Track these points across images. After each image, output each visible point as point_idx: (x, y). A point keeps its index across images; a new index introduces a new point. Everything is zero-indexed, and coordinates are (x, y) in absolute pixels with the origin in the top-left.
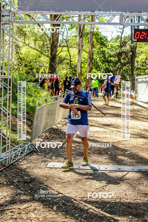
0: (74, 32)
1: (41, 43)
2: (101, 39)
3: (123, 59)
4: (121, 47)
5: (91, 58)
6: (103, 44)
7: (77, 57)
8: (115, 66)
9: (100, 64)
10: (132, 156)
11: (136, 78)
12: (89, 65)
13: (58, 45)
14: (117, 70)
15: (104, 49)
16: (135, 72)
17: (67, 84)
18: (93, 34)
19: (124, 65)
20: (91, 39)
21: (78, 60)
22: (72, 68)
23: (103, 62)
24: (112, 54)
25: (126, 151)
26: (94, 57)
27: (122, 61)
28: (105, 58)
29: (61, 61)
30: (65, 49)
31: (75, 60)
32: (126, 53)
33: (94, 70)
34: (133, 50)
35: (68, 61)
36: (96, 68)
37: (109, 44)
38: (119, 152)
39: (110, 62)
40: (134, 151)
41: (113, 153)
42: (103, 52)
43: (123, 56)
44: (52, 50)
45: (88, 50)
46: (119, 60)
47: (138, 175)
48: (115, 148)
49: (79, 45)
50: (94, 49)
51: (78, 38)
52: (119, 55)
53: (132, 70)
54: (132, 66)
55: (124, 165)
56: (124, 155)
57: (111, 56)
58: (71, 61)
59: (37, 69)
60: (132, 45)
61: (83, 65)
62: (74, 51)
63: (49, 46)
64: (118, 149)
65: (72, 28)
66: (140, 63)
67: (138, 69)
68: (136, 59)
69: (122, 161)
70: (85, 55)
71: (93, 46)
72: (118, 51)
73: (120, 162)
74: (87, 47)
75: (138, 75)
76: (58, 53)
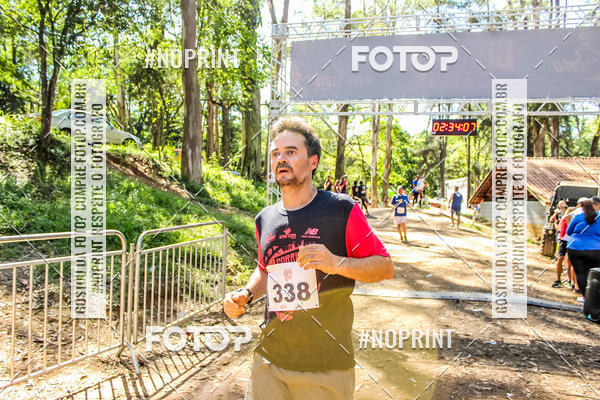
0: (368, 126)
1: (327, 140)
2: (401, 134)
3: (431, 158)
4: (427, 143)
5: (389, 158)
6: (403, 140)
7: (371, 156)
8: (420, 167)
9: (401, 165)
10: (435, 280)
11: (446, 182)
12: (387, 166)
13: (347, 143)
14: (421, 173)
15: (406, 146)
16: (445, 175)
17: (357, 190)
18: (390, 127)
19: (430, 166)
20: (389, 134)
21: (373, 162)
22: (364, 171)
23: (405, 163)
24: (415, 152)
25: (428, 273)
26: (393, 156)
27: (429, 161)
28: (407, 158)
29: (351, 162)
30: (356, 147)
31: (369, 161)
32: (433, 151)
33: (393, 173)
34: (443, 147)
35: (360, 163)
36: (396, 171)
37: (412, 141)
38: (418, 275)
39: (414, 162)
40: (438, 274)
41: (411, 275)
42: (405, 151)
43: (430, 155)
44: (339, 149)
45: (385, 148)
46: (425, 160)
47: (440, 303)
48: (415, 270)
49: (373, 142)
50: (392, 147)
51: (372, 133)
52: (425, 153)
53: (442, 172)
54: (442, 166)
55: (423, 290)
56: (425, 279)
57: (414, 155)
58: (364, 162)
59: (322, 173)
60: (441, 141)
61: (378, 167)
62: (367, 150)
63: (336, 143)
64: (417, 271)
65: (365, 121)
66: (452, 164)
67: (449, 171)
68: (447, 158)
69: (422, 285)
70: (381, 155)
71: (391, 143)
72: (423, 149)
73: (418, 288)
74: (383, 143)
75: (450, 178)
76: (346, 152)
